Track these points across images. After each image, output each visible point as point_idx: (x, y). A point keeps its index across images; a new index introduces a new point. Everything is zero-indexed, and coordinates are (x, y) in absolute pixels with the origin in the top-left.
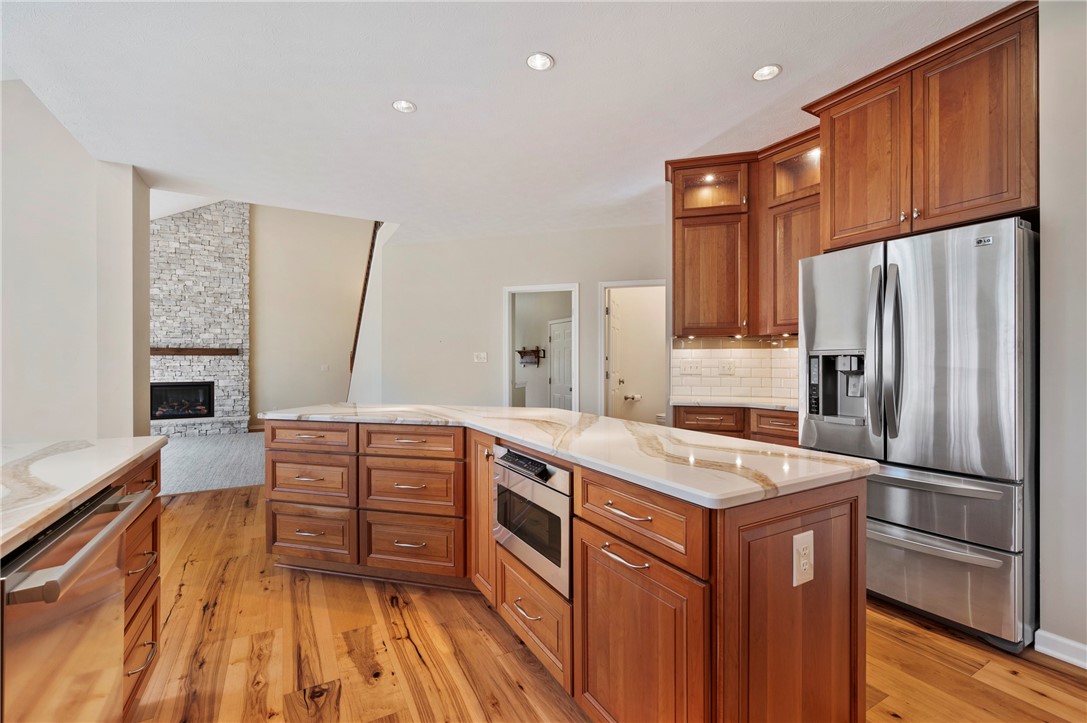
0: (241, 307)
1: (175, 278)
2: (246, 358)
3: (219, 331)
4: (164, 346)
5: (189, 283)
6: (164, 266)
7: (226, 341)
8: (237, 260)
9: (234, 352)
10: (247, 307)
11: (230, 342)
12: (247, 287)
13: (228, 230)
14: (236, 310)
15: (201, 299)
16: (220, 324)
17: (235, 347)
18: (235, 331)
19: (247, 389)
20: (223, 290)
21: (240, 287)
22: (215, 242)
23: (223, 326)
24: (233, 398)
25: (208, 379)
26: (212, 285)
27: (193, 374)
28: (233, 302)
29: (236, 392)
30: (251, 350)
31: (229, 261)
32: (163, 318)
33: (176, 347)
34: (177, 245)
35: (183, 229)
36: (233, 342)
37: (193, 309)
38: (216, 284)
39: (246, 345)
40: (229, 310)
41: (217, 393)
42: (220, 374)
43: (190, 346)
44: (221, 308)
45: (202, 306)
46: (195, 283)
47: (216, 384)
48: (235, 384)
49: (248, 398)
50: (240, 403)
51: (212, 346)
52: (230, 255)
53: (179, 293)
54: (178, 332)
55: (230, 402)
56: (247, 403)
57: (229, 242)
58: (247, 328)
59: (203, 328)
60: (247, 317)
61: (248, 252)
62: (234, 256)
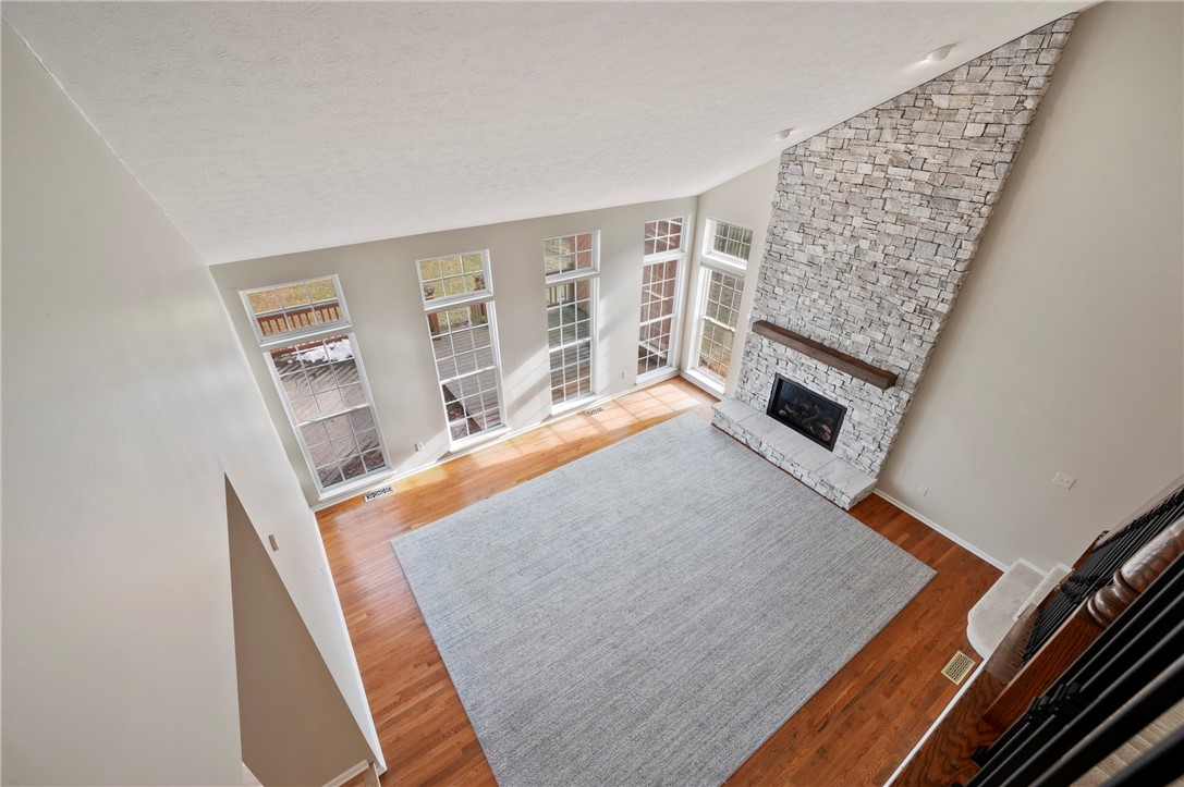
0: (932, 305)
1: (847, 233)
2: (905, 396)
3: (879, 336)
4: (806, 335)
5: (864, 244)
6: (839, 208)
7: (884, 357)
8: (964, 207)
9: (888, 380)
10: (944, 308)
11: (891, 360)
12: (960, 267)
13: (974, 130)
14: (921, 310)
15: (872, 276)
16: (886, 325)
17: (895, 371)
18: (905, 346)
19: (886, 442)
20: (912, 266)
21: (946, 265)
22: (935, 161)
23: (890, 330)
24: (863, 443)
25: (841, 402)
26: (898, 253)
27: (826, 386)
28: (923, 292)
29: (870, 438)
30: (920, 386)
31: (947, 205)
32: (815, 295)
33: (818, 340)
34: (867, 169)
35: (887, 135)
36: (895, 362)
37: (856, 290)
38: (904, 253)
39: (914, 377)
40: (910, 306)
41: (846, 425)
42: (859, 402)
43: (835, 346)
44: (896, 300)
45: (869, 287)
46: (874, 244)
47: (848, 413)
48: (874, 426)
49: (882, 456)
50: (869, 454)
51: (862, 357)
52: (953, 193)
53: (846, 258)
54: (826, 322)
55: (857, 446)
56: (879, 462)
57: (965, 161)
58: (927, 347)
59: (860, 324)
60: (936, 326)
61: (996, 187)
62: (963, 194)
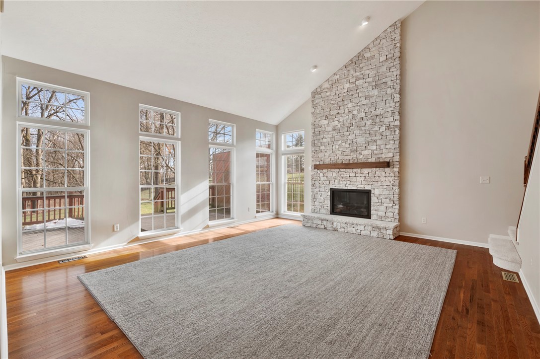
0: (392, 124)
1: (347, 111)
2: (396, 170)
3: (375, 147)
4: (340, 162)
5: (355, 112)
6: (340, 104)
7: (380, 156)
8: (390, 83)
9: (388, 164)
10: (397, 123)
11: (384, 156)
12: (397, 105)
13: (383, 58)
14: (388, 128)
15: (363, 123)
16: (375, 141)
17: (388, 160)
18: (388, 147)
19: (396, 199)
20: (378, 112)
21: (392, 106)
22: (372, 73)
23: (378, 142)
24: (385, 205)
25: (367, 188)
26: (370, 110)
27: (357, 183)
28: (386, 120)
29: (388, 200)
30: (401, 163)
31: (383, 85)
32: (340, 142)
33: (347, 162)
34: (347, 85)
35: (352, 72)
36: (386, 156)
37: (357, 132)
38: (373, 109)
39: (397, 158)
40: (383, 129)
41: (374, 200)
42: (376, 183)
43: (356, 161)
44: (377, 128)
45: (363, 128)
46: (359, 111)
47: (372, 192)
48: (387, 192)
49: (397, 207)
50: (390, 210)
51: (370, 160)
52: (384, 81)
53: (349, 121)
54: (348, 152)
55: (383, 208)
56: (397, 211)
57: (384, 69)
58: (397, 142)
59: (364, 146)
60: (397, 132)
61: (398, 72)
62: (387, 80)
